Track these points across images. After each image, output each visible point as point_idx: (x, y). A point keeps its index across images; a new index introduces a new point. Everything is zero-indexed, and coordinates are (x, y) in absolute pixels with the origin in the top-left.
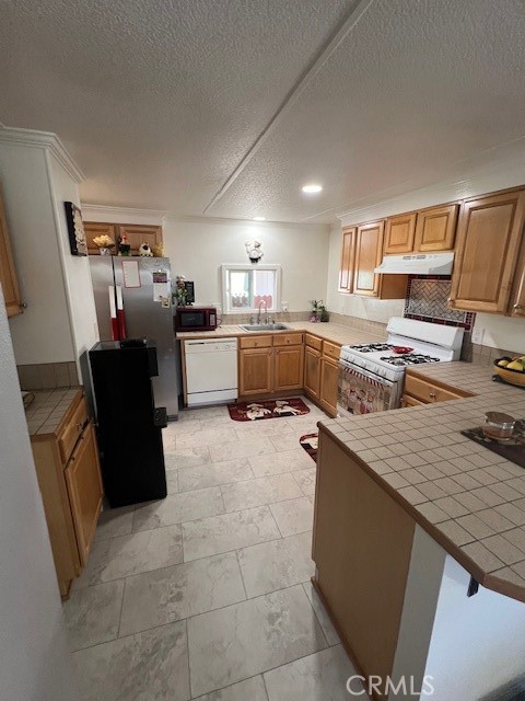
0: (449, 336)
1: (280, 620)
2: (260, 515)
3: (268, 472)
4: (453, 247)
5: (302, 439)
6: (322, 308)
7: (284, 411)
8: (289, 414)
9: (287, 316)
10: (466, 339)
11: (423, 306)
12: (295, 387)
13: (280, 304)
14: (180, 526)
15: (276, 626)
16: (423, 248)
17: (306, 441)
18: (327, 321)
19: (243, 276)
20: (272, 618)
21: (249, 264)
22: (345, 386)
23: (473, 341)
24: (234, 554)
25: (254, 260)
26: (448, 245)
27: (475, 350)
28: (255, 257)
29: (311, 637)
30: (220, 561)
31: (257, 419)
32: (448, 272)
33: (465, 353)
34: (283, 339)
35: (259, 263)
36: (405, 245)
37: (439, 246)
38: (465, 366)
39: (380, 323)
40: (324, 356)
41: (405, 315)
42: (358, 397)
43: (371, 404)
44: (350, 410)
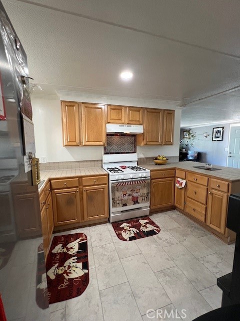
4: (142, 123)
11: (115, 148)
16: (130, 122)
27: (139, 160)
36: (120, 120)
37: (138, 122)
39: (83, 161)
40: (84, 189)
41: (105, 154)
42: (129, 195)
43: (139, 193)
44: (125, 205)
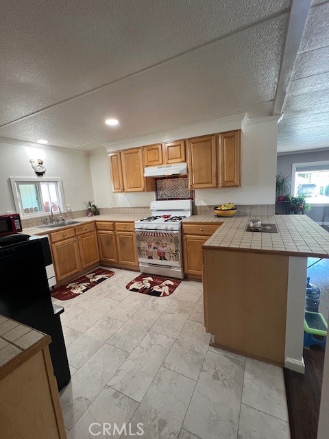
0: (186, 204)
1: (219, 374)
2: (152, 338)
3: (128, 315)
4: (185, 161)
5: (127, 287)
6: (94, 206)
7: (97, 279)
8: (102, 280)
9: (70, 214)
10: (193, 204)
11: (168, 193)
12: (94, 262)
13: (65, 207)
14: (108, 387)
15: (222, 378)
16: (169, 162)
17: (131, 287)
18: (98, 214)
19: (32, 186)
20: (216, 377)
21: (35, 177)
22: (144, 245)
23: (196, 205)
24: (163, 369)
25: (40, 174)
26: (184, 160)
27: (198, 209)
28: (41, 171)
29: (237, 368)
30: (160, 379)
31: (84, 291)
32: (185, 173)
33: (194, 211)
34: (82, 228)
35: (44, 177)
36: (158, 160)
37: (179, 160)
38: (195, 216)
39: (141, 207)
40: (117, 233)
41: (157, 200)
42: (154, 248)
43: (165, 249)
44: (150, 257)
